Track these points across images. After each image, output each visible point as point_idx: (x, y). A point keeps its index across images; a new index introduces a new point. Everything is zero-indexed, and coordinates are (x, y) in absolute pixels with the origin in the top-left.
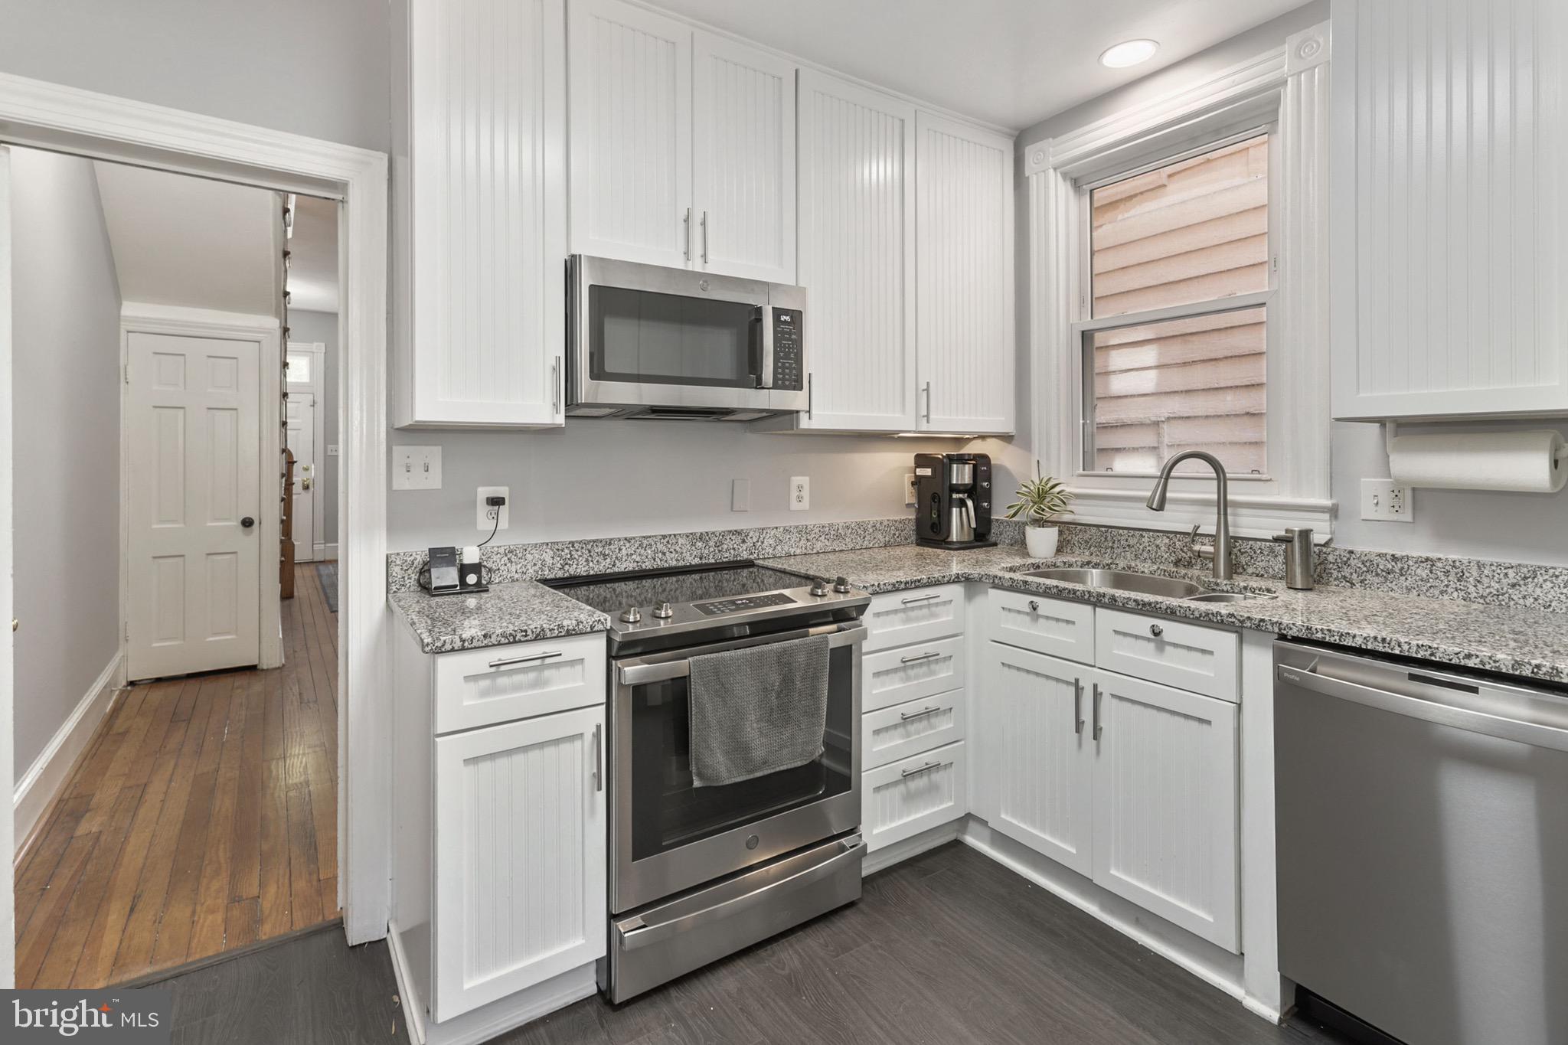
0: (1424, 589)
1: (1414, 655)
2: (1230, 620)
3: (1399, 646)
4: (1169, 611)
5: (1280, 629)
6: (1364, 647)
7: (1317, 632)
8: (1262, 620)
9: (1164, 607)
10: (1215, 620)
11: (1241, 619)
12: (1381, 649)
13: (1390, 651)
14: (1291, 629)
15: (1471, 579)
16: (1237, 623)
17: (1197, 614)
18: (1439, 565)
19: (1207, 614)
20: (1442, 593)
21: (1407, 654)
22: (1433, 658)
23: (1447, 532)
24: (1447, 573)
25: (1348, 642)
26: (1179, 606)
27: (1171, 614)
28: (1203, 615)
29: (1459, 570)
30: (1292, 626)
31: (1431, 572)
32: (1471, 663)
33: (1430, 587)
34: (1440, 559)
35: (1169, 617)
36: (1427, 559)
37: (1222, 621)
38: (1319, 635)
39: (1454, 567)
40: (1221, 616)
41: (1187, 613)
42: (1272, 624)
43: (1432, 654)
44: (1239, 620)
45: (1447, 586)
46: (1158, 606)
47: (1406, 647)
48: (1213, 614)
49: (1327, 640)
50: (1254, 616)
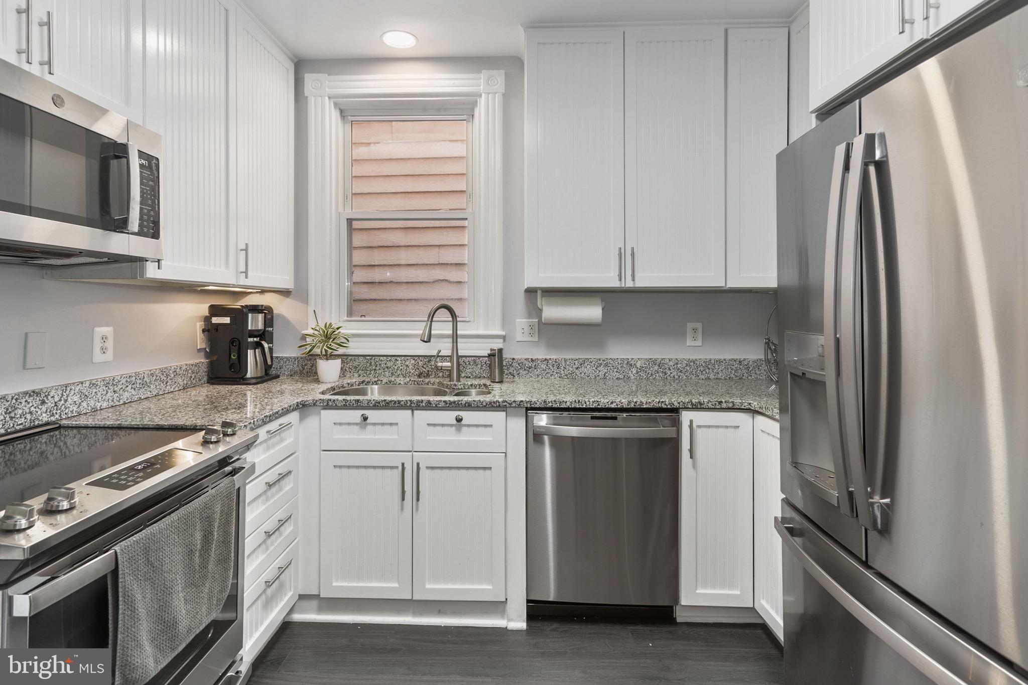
0: (544, 374)
1: (591, 407)
2: (504, 404)
3: (585, 403)
4: (467, 405)
5: (531, 405)
6: (570, 407)
7: (549, 403)
8: (522, 401)
9: (463, 402)
10: (495, 406)
11: (510, 402)
12: (578, 406)
13: (581, 407)
14: (536, 403)
15: (562, 368)
16: (508, 405)
17: (484, 404)
18: (550, 362)
19: (490, 403)
20: (551, 375)
21: (588, 406)
22: (599, 407)
23: (552, 345)
24: (553, 366)
25: (563, 406)
26: (474, 401)
27: (469, 406)
28: (488, 403)
29: (558, 363)
30: (537, 402)
31: (547, 366)
32: (613, 406)
33: (547, 373)
34: (550, 359)
35: (468, 409)
36: (546, 359)
37: (499, 405)
38: (550, 404)
39: (556, 362)
40: (499, 403)
41: (479, 404)
42: (527, 402)
43: (598, 405)
44: (509, 403)
45: (553, 372)
46: (460, 403)
47: (588, 403)
48: (494, 402)
49: (554, 406)
50: (517, 400)
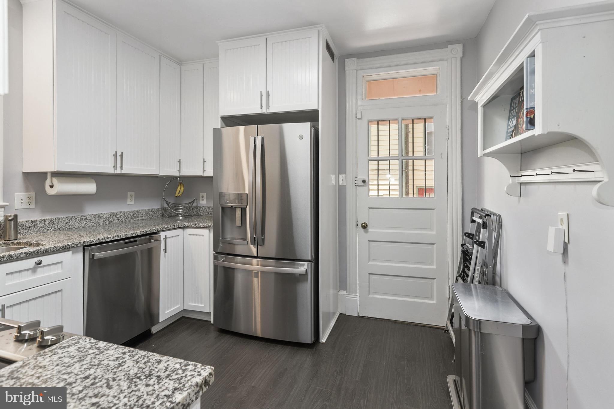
0: (42, 230)
1: (123, 238)
2: (73, 246)
3: (121, 236)
4: (44, 252)
5: (90, 243)
6: (113, 240)
7: (101, 240)
8: (84, 242)
9: (42, 250)
10: (66, 248)
11: (77, 244)
12: (117, 239)
13: (118, 238)
14: (93, 241)
15: (56, 224)
17: (58, 248)
18: (47, 221)
19: (63, 247)
20: (47, 230)
21: (122, 238)
22: (127, 237)
23: (45, 210)
24: (49, 223)
25: (109, 240)
26: (50, 248)
27: (46, 252)
28: (61, 248)
29: (53, 222)
30: (94, 240)
31: (44, 224)
32: (133, 235)
33: (44, 229)
34: (47, 219)
35: (46, 254)
36: (43, 220)
37: (69, 247)
38: (102, 240)
39: (51, 221)
40: (69, 246)
41: (54, 250)
42: (88, 242)
43: (127, 236)
44: (76, 245)
45: (49, 228)
46: (39, 251)
47: (122, 236)
48: (66, 246)
49: (104, 241)
50: (81, 241)
